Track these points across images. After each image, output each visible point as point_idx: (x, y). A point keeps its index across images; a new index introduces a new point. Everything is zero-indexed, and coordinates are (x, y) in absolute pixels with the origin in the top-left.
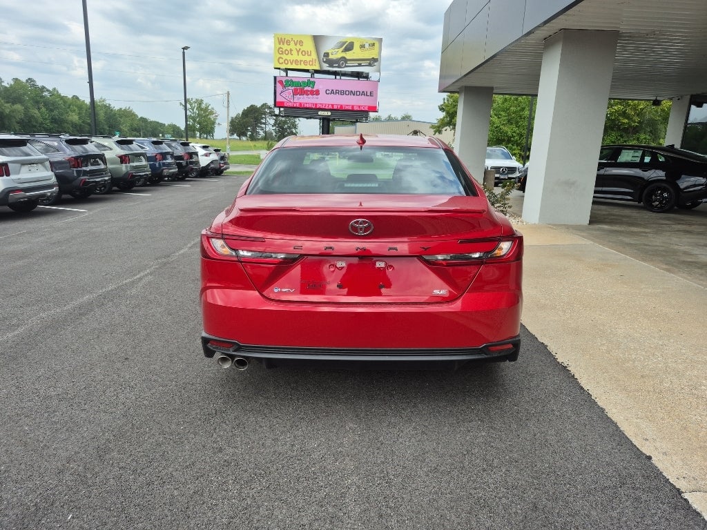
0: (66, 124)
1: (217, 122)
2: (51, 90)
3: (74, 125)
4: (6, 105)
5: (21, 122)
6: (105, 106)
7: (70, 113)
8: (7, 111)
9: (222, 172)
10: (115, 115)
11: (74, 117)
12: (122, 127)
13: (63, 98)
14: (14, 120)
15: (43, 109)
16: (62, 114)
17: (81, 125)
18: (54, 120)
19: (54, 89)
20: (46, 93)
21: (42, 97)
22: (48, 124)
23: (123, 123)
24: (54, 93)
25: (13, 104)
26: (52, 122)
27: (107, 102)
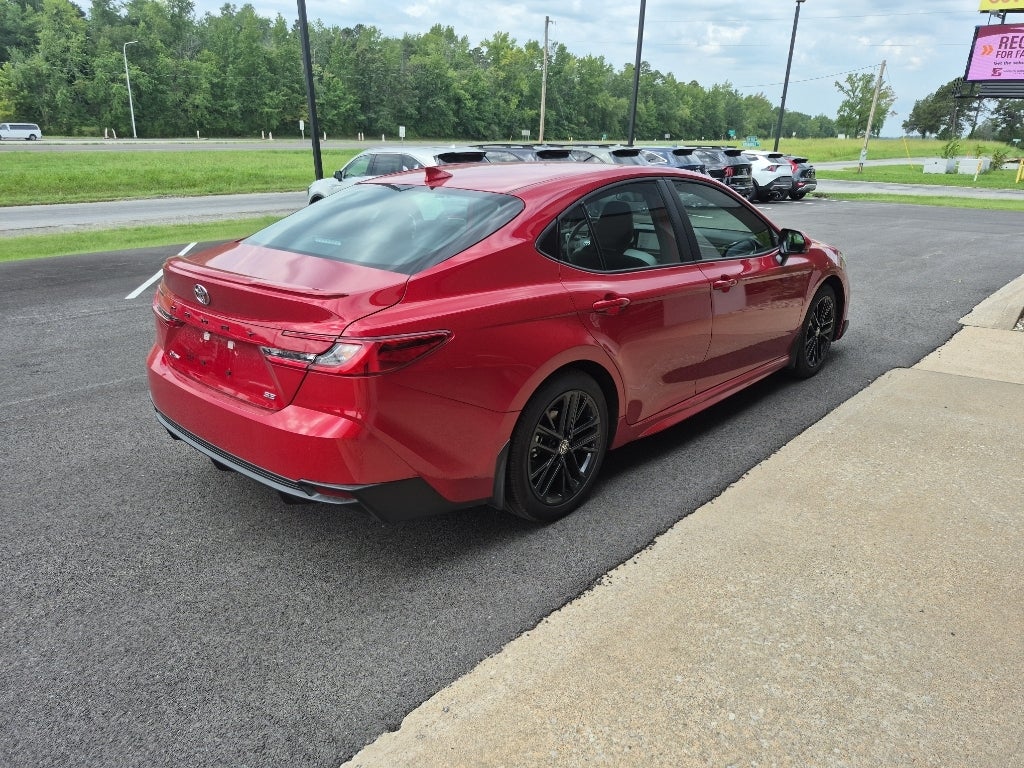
0: (674, 122)
1: (890, 110)
2: (665, 75)
3: (684, 123)
4: (611, 99)
5: (624, 122)
6: (730, 93)
7: (682, 106)
8: (610, 108)
9: (803, 194)
10: (739, 105)
11: (685, 112)
12: (745, 123)
13: (678, 87)
14: (615, 119)
15: (651, 103)
16: (671, 109)
17: (691, 122)
18: (661, 117)
19: (670, 74)
20: (659, 81)
21: (653, 86)
22: (654, 123)
23: (748, 118)
24: (669, 80)
25: (619, 97)
26: (658, 119)
27: (733, 89)
